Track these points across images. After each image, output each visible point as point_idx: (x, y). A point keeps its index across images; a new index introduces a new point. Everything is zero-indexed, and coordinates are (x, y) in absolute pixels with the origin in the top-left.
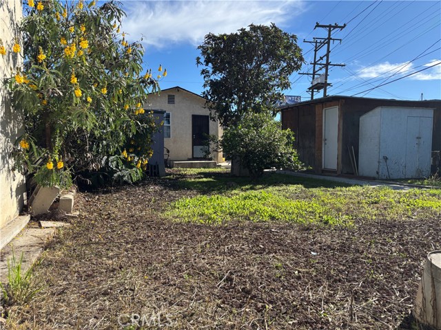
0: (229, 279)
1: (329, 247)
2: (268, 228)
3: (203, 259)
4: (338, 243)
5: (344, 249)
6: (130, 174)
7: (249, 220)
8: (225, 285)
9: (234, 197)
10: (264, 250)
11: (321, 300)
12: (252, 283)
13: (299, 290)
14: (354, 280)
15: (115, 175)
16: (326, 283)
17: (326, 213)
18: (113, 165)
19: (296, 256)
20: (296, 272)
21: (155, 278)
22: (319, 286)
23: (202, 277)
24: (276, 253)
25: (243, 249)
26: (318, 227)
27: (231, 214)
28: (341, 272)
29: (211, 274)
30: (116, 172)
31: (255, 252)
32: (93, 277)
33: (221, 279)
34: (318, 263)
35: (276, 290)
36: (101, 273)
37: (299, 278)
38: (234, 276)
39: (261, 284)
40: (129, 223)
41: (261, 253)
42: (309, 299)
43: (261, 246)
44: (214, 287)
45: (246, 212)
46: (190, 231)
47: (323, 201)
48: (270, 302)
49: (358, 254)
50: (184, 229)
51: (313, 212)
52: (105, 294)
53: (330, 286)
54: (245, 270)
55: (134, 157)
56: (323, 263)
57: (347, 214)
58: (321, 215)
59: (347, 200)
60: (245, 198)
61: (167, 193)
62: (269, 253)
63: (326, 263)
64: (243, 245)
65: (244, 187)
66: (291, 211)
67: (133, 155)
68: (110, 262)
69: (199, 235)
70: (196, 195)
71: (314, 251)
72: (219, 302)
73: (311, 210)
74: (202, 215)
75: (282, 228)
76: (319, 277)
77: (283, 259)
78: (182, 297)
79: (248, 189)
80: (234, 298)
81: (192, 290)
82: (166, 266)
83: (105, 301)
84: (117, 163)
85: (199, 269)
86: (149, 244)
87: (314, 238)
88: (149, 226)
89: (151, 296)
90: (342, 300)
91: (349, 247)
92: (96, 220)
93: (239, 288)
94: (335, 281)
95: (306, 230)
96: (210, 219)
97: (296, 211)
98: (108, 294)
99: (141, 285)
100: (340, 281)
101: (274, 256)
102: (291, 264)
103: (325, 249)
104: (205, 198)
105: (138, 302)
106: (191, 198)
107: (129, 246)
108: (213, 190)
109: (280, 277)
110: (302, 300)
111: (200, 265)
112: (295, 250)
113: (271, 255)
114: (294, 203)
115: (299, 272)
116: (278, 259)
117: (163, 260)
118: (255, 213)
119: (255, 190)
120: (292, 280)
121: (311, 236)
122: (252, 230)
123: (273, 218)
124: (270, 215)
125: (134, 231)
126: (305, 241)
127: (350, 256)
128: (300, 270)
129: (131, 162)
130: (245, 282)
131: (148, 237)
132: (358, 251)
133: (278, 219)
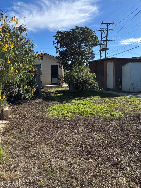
0: (81, 147)
1: (116, 128)
2: (90, 120)
3: (69, 137)
4: (119, 126)
5: (122, 129)
6: (29, 95)
7: (82, 116)
8: (80, 149)
9: (74, 104)
10: (91, 131)
11: (118, 154)
12: (91, 148)
13: (109, 150)
14: (128, 144)
15: (23, 96)
16: (118, 146)
17: (112, 111)
18: (21, 92)
19: (104, 134)
20: (106, 142)
21: (52, 147)
22: (116, 147)
23: (70, 145)
24: (96, 132)
25: (83, 131)
26: (110, 118)
27: (74, 113)
28: (123, 140)
29: (73, 144)
30: (23, 95)
31: (88, 132)
32: (27, 148)
33: (78, 146)
34: (113, 136)
35: (101, 150)
36: (30, 146)
37: (108, 144)
38: (83, 145)
39: (94, 148)
40: (33, 120)
41: (90, 133)
42: (114, 154)
43: (90, 129)
44: (76, 151)
45: (80, 112)
46: (60, 122)
47: (110, 105)
48: (99, 156)
49: (128, 132)
50: (57, 122)
51: (107, 111)
52: (34, 156)
53: (120, 147)
54: (87, 142)
55: (30, 88)
56: (116, 136)
57: (120, 111)
58: (110, 112)
59: (119, 104)
60: (78, 105)
61: (45, 103)
62: (94, 132)
63: (117, 136)
64: (83, 129)
65: (76, 99)
66: (98, 111)
67: (29, 87)
68: (32, 140)
69: (64, 125)
70: (57, 104)
71: (111, 131)
72: (80, 157)
73: (106, 109)
74: (62, 114)
75: (96, 119)
76: (115, 143)
77: (100, 135)
78: (65, 156)
79: (78, 99)
80: (85, 155)
81: (68, 152)
82: (55, 141)
83: (35, 159)
84: (23, 91)
85: (68, 142)
86: (45, 130)
87: (110, 124)
88: (42, 121)
89: (53, 156)
90: (126, 154)
91: (124, 128)
92: (19, 119)
93: (86, 150)
94: (122, 145)
95: (106, 120)
96: (66, 116)
97: (100, 111)
98: (35, 156)
99: (47, 151)
100: (123, 144)
101: (96, 134)
102: (103, 137)
103: (115, 129)
104: (62, 105)
105: (49, 160)
106: (56, 105)
107: (37, 132)
108: (64, 101)
109: (100, 144)
110: (111, 155)
111: (68, 140)
112: (104, 131)
113: (95, 133)
114: (98, 106)
115: (107, 141)
116: (98, 135)
117: (53, 138)
118: (84, 112)
119: (81, 99)
120: (105, 145)
121: (108, 123)
122: (84, 121)
123: (91, 114)
124: (90, 113)
125: (37, 123)
126: (106, 125)
127: (125, 133)
128: (107, 140)
129: (29, 90)
130: (88, 147)
131: (44, 126)
132: (128, 130)
133: (93, 115)
